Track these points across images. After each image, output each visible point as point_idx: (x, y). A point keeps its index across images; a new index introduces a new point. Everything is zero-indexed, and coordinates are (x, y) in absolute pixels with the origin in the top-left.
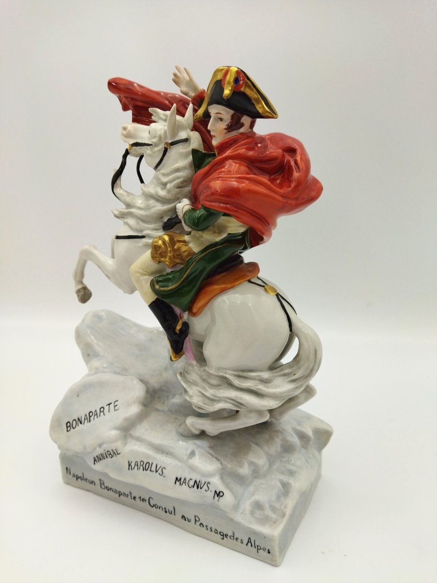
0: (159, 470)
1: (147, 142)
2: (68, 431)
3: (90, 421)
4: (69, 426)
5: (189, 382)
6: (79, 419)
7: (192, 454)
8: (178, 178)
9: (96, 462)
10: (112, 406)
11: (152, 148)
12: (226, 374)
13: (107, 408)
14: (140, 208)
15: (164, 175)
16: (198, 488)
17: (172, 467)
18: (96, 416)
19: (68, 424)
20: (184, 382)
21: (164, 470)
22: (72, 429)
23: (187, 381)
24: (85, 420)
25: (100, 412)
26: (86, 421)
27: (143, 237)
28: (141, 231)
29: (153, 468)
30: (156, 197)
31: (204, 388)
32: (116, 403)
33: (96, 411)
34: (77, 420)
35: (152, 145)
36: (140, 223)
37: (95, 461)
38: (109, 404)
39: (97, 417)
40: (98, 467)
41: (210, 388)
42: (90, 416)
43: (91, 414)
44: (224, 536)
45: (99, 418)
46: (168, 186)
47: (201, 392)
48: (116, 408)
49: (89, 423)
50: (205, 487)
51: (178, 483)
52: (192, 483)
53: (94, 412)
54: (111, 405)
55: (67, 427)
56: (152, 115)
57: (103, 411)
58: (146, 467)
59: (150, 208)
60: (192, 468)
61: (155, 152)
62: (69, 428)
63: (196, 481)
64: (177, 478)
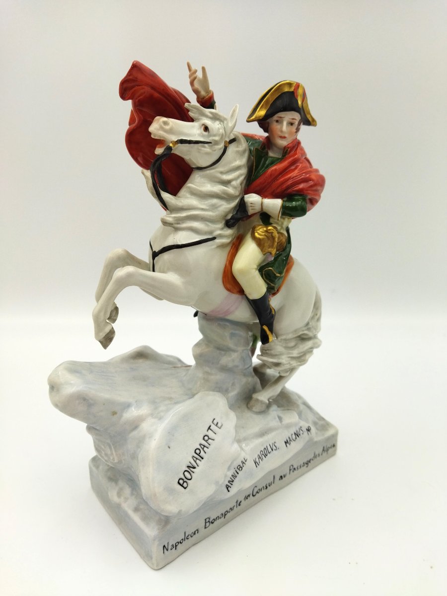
0: (274, 447)
1: (202, 139)
2: (185, 488)
3: (202, 458)
4: (184, 482)
5: (276, 355)
6: (188, 467)
7: (280, 418)
8: (241, 175)
9: (229, 488)
10: (213, 427)
11: (212, 146)
12: (303, 331)
13: (210, 433)
14: (203, 209)
15: (222, 173)
16: (298, 436)
17: (278, 437)
18: (205, 449)
19: (181, 482)
20: (271, 358)
21: (275, 444)
22: (188, 481)
23: (273, 356)
24: (195, 462)
25: (206, 441)
26: (198, 461)
27: (214, 238)
28: (211, 233)
29: (270, 450)
30: (223, 195)
31: (289, 353)
32: (215, 422)
33: (200, 445)
34: (187, 469)
35: (210, 143)
36: (210, 224)
37: (227, 488)
38: (209, 428)
39: (208, 448)
40: (234, 490)
41: (292, 350)
42: (198, 454)
43: (198, 451)
44: (307, 463)
45: (211, 447)
46: (234, 183)
47: (289, 357)
48: (219, 425)
49: (202, 460)
50: (301, 432)
51: (288, 445)
52: (294, 436)
53: (199, 447)
54: (211, 428)
55: (182, 486)
56: (188, 111)
57: (209, 438)
58: (265, 453)
59: (217, 208)
60: (288, 426)
61: (215, 151)
62: (185, 485)
63: (295, 433)
64: (285, 442)
